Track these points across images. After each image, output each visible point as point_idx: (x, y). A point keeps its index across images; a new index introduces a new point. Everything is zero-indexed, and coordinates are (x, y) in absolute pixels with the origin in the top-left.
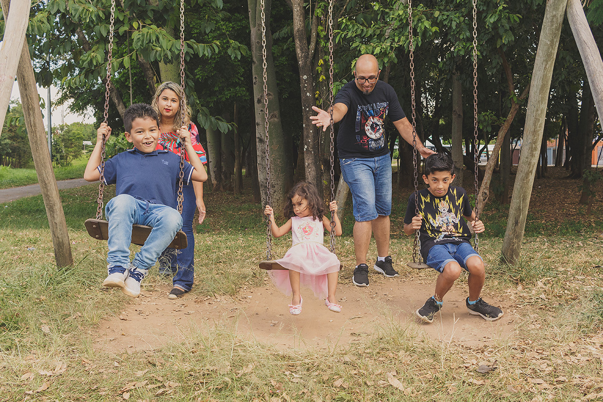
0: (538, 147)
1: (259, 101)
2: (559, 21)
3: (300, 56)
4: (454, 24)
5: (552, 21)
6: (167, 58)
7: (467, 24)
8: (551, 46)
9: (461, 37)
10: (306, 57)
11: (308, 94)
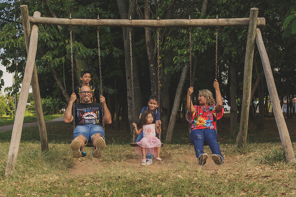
0: (249, 95)
1: (129, 78)
2: (253, 43)
3: (149, 55)
4: (223, 39)
5: (250, 43)
6: (84, 58)
7: (230, 39)
8: (250, 53)
9: (227, 45)
10: (152, 55)
11: (154, 74)
